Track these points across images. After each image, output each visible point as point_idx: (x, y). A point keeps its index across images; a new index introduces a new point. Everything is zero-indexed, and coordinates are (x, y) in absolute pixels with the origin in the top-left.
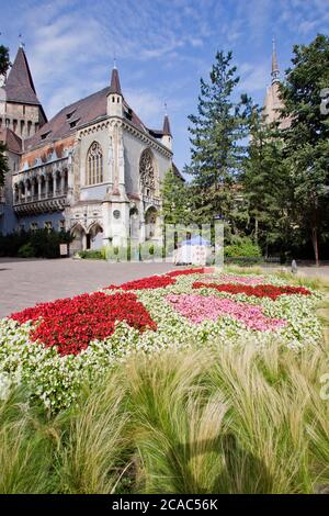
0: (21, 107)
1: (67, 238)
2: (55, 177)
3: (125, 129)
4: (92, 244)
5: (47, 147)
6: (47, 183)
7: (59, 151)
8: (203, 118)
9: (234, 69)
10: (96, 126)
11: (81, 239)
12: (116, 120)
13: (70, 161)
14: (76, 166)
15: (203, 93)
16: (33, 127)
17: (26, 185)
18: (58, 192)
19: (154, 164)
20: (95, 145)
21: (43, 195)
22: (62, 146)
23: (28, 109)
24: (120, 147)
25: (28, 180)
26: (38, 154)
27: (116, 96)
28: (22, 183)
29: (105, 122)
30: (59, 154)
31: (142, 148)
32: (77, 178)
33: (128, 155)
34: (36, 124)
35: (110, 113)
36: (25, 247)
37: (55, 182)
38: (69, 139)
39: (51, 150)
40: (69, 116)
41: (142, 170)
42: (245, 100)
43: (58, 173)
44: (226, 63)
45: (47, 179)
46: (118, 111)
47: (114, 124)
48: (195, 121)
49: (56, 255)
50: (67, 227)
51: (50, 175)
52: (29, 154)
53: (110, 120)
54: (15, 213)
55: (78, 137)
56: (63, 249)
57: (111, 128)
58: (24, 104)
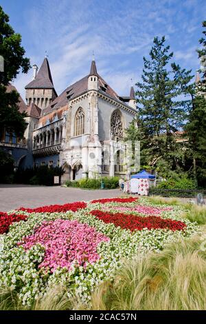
0: (43, 90)
1: (60, 172)
2: (56, 131)
3: (100, 97)
4: (76, 177)
5: (53, 113)
6: (51, 136)
7: (59, 115)
8: (147, 84)
9: (168, 48)
10: (81, 97)
11: (69, 173)
12: (93, 92)
13: (64, 121)
14: (68, 124)
15: (146, 67)
16: (48, 102)
17: (40, 137)
18: (57, 141)
19: (122, 120)
20: (80, 109)
21: (48, 143)
22: (61, 111)
23: (46, 91)
24: (96, 109)
25: (41, 134)
26: (48, 117)
27: (93, 77)
28: (37, 136)
29: (86, 94)
30: (59, 117)
31: (113, 109)
32: (68, 132)
33: (102, 115)
34: (51, 99)
35: (89, 88)
36: (34, 177)
37: (55, 135)
38: (65, 107)
39: (55, 115)
40: (68, 93)
41: (113, 124)
42: (175, 67)
43: (57, 129)
44: (161, 44)
45: (51, 133)
46: (94, 86)
47: (92, 94)
48: (141, 87)
49: (51, 183)
50: (61, 164)
51: (53, 130)
52: (43, 118)
53: (89, 93)
54: (33, 155)
55: (70, 105)
56: (56, 179)
57: (90, 98)
58: (44, 89)
